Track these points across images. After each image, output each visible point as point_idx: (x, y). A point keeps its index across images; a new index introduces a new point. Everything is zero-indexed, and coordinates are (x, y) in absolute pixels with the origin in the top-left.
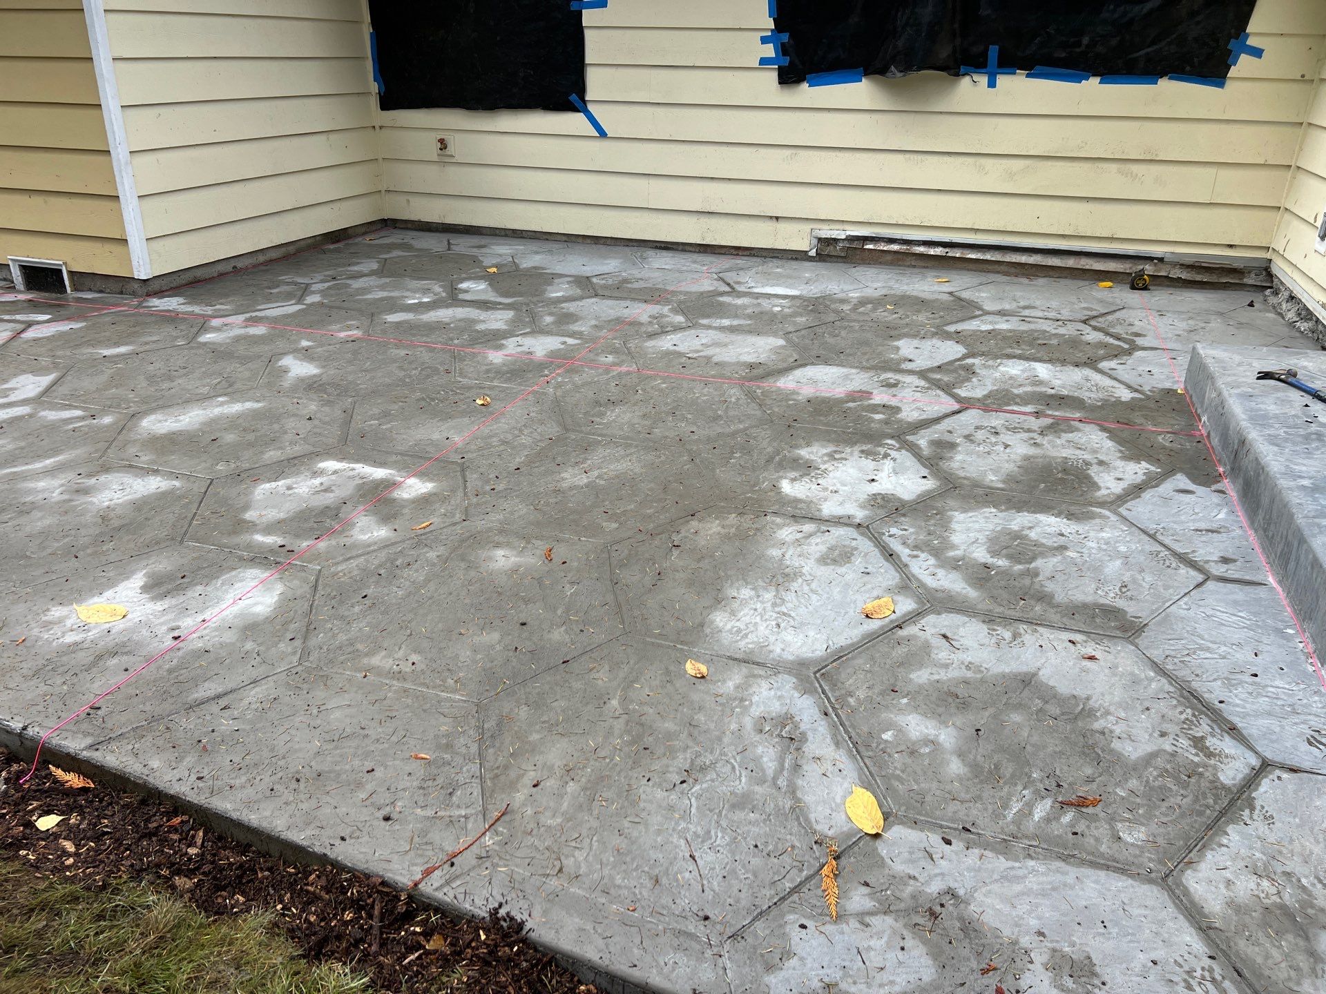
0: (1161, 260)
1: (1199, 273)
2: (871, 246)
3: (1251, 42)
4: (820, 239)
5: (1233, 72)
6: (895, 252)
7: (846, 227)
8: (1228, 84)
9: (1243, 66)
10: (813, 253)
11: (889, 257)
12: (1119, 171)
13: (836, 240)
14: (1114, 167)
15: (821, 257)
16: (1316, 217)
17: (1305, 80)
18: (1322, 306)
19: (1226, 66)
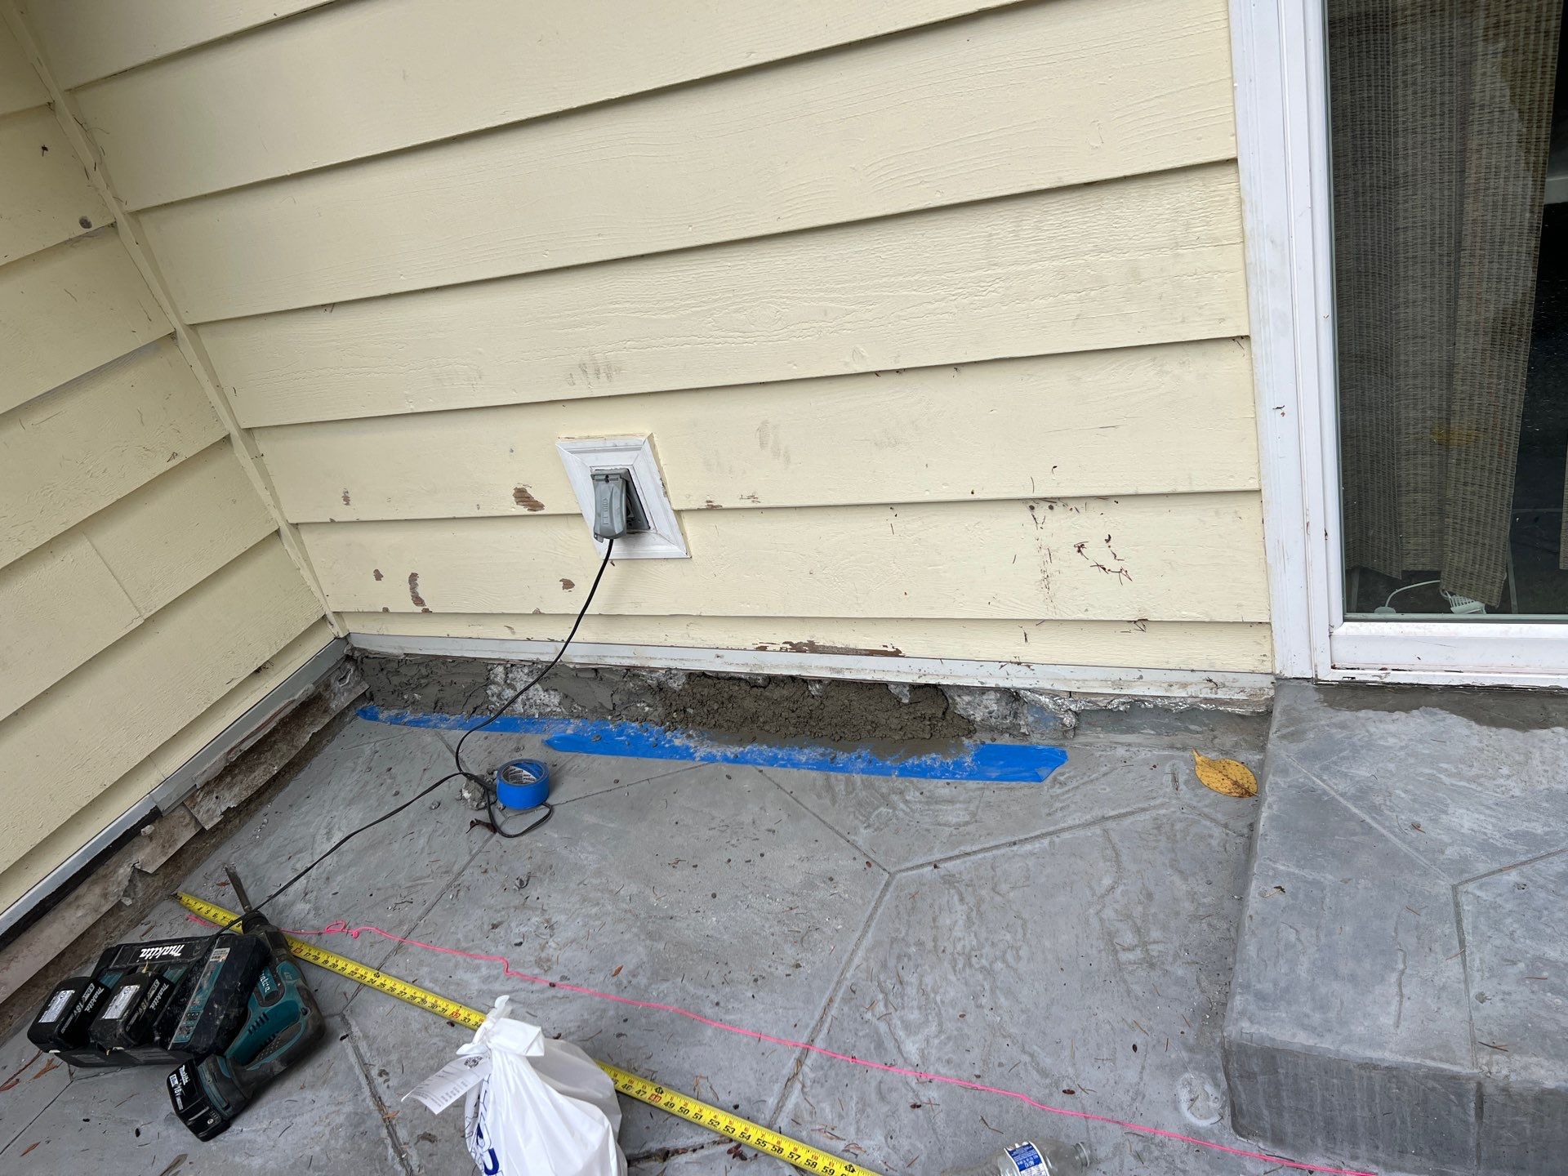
0: (154, 816)
1: (251, 770)
16: (522, 496)
17: (90, 232)
18: (797, 648)
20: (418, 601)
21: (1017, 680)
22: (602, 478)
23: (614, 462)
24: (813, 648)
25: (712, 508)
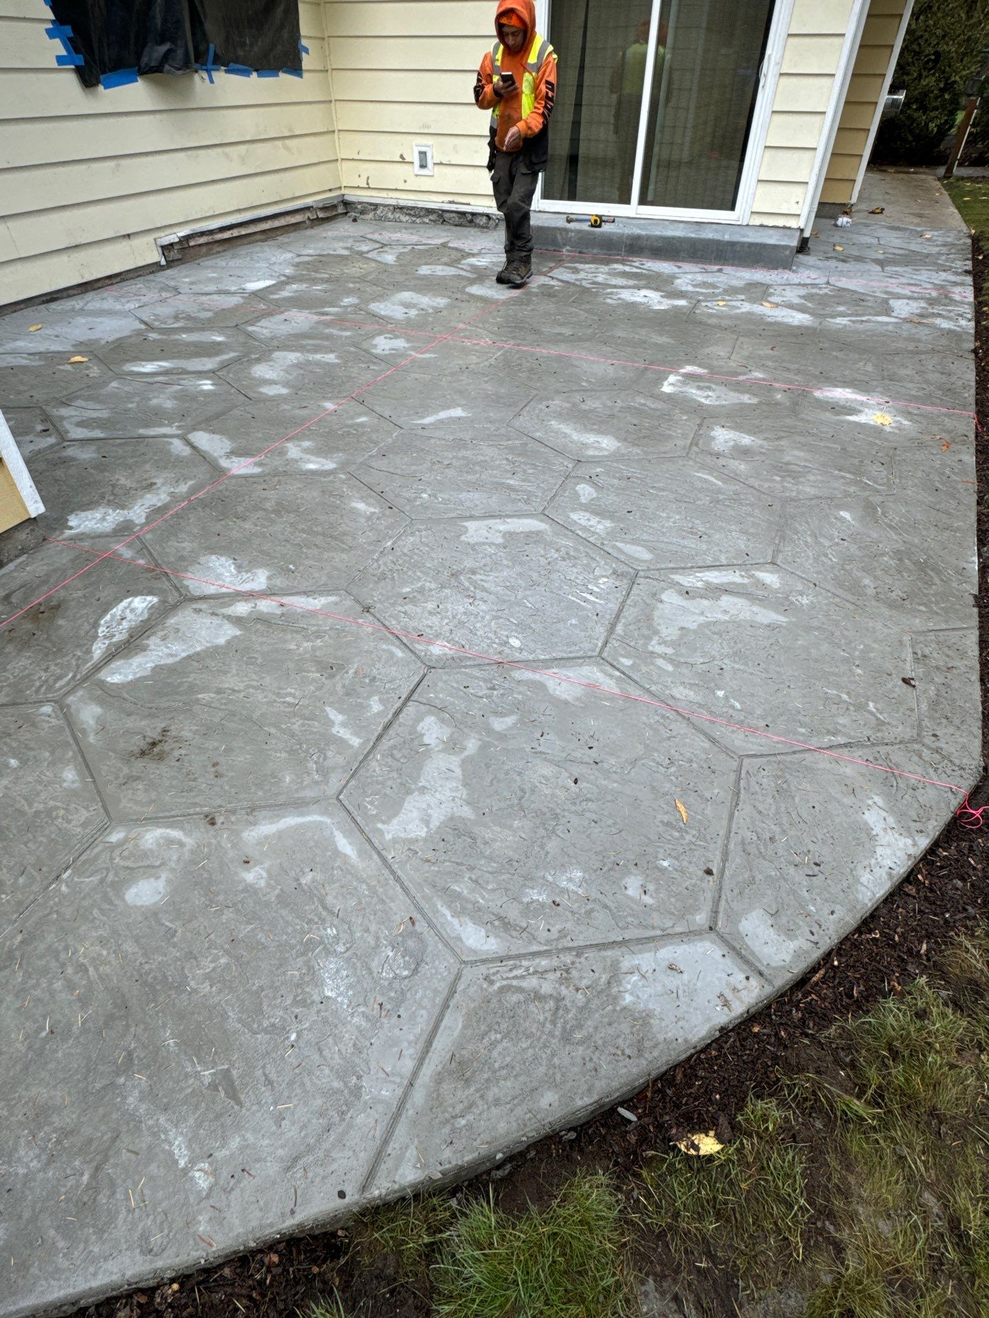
0: (312, 207)
1: (325, 212)
2: (192, 243)
3: (304, 42)
4: (162, 247)
5: (304, 67)
6: (207, 244)
7: (175, 230)
8: (305, 75)
9: (307, 62)
10: (163, 262)
11: (204, 250)
12: (283, 147)
13: (172, 244)
14: (279, 143)
15: (170, 264)
16: (402, 156)
17: (323, 71)
18: (450, 202)
19: (300, 61)
20: (368, 184)
22: (421, 153)
23: (423, 149)
24: (453, 202)
25: (441, 164)
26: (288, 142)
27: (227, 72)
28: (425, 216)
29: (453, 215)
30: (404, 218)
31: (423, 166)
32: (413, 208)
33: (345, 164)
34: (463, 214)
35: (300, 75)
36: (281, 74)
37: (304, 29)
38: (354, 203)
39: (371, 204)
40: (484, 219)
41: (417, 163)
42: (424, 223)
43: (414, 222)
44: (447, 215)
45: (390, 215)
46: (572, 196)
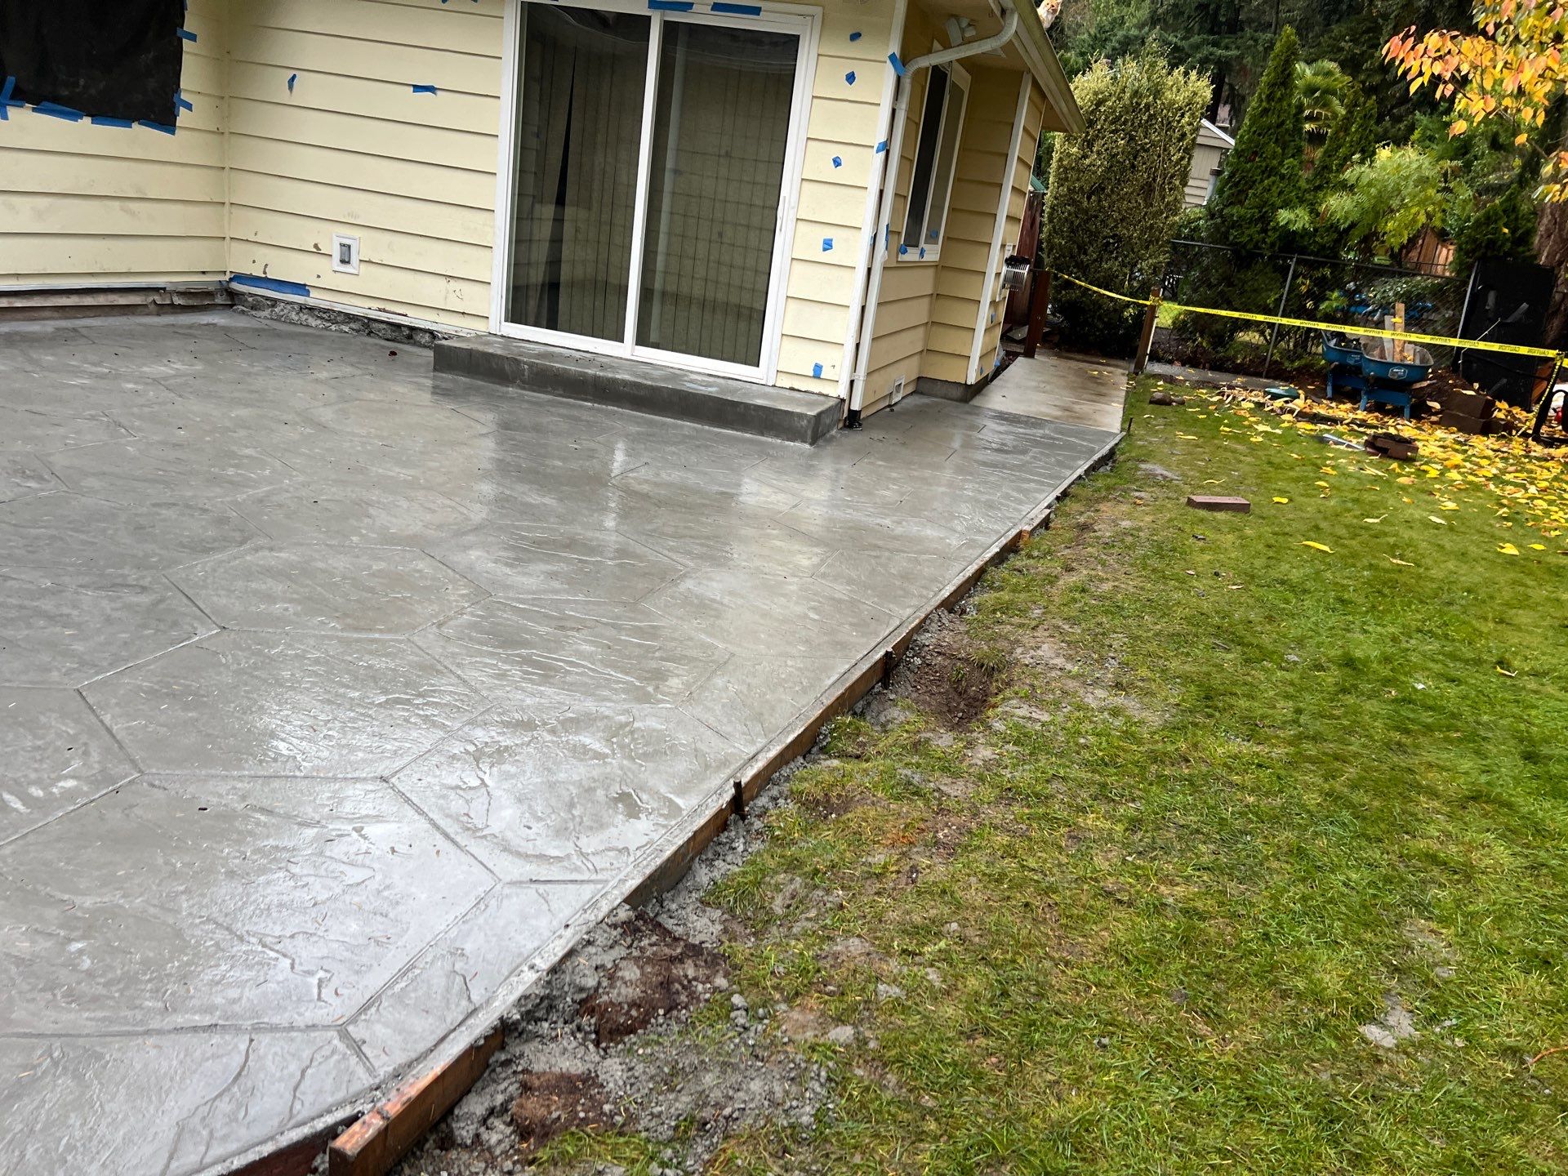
0: (164, 289)
1: (190, 299)
3: (184, 96)
5: (180, 124)
8: (180, 132)
9: (183, 117)
12: (122, 209)
14: (116, 204)
16: (316, 246)
17: (219, 133)
18: (380, 310)
19: (175, 117)
20: (265, 273)
21: (433, 327)
22: (343, 245)
23: (347, 242)
24: (384, 311)
25: (369, 261)
26: (134, 206)
27: (34, 110)
28: (343, 323)
29: (384, 326)
30: (313, 322)
31: (343, 261)
32: (327, 311)
33: (234, 244)
34: (399, 326)
35: (173, 134)
36: (135, 125)
37: (185, 82)
38: (243, 294)
39: (268, 298)
40: (427, 337)
41: (337, 256)
42: (342, 331)
43: (326, 328)
44: (375, 325)
45: (294, 316)
46: (552, 325)
